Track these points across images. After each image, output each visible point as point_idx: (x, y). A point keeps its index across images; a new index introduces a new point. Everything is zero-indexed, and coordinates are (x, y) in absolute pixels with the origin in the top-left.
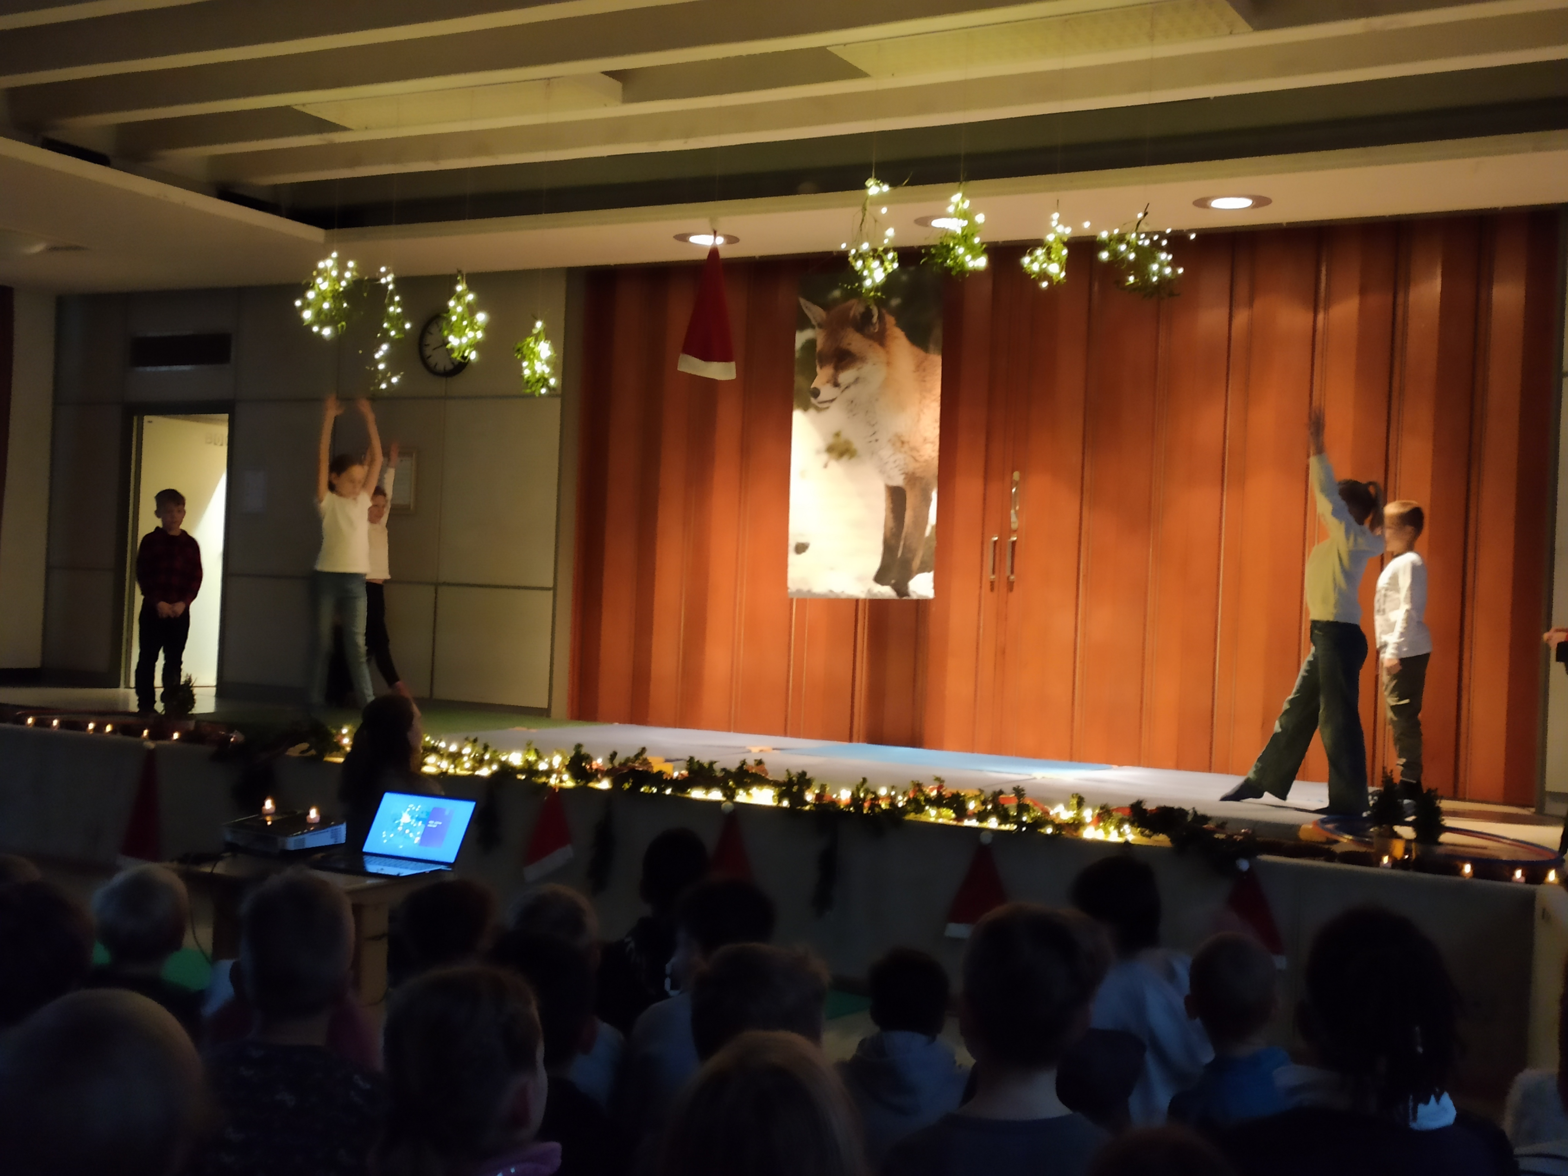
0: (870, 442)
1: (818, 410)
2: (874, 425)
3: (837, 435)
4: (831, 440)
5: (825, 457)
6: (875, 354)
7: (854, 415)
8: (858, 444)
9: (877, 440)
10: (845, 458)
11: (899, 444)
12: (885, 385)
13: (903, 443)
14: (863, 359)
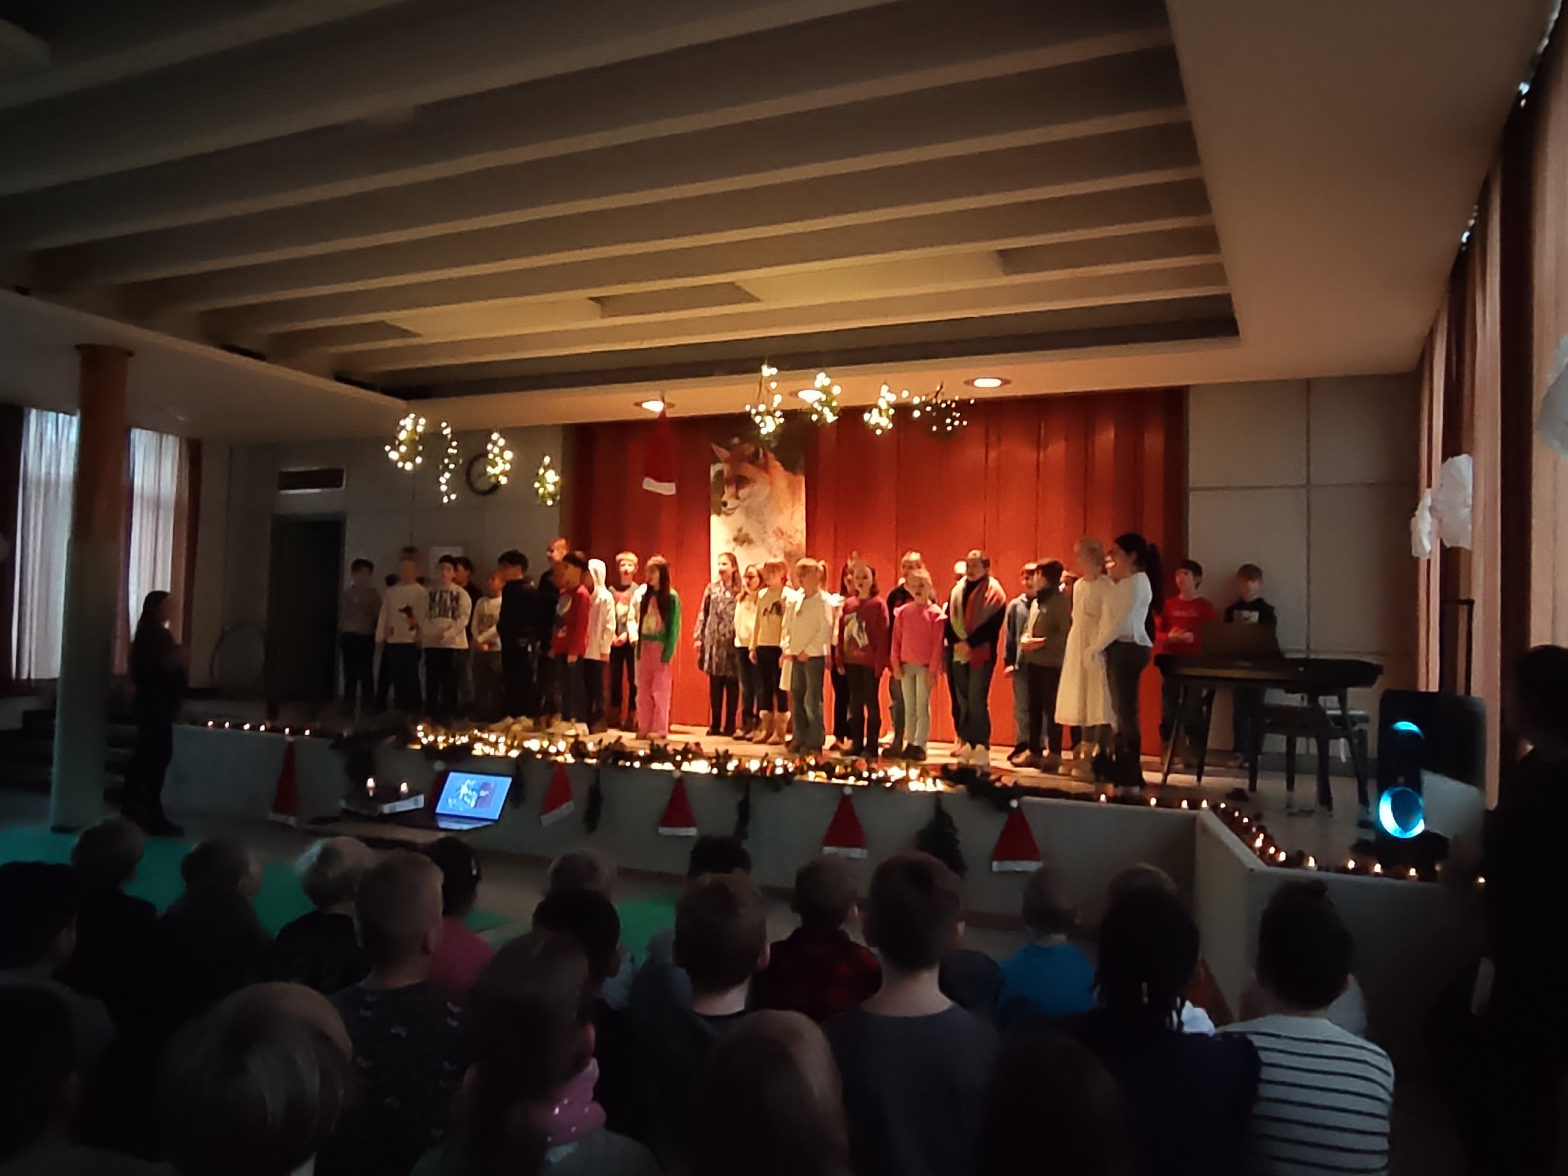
0: (761, 534)
1: (728, 515)
2: (763, 523)
3: (740, 530)
4: (736, 534)
5: (733, 544)
6: (761, 477)
7: (750, 517)
8: (753, 535)
9: (765, 532)
10: (746, 544)
11: (780, 534)
12: (770, 497)
13: (782, 534)
14: (754, 481)
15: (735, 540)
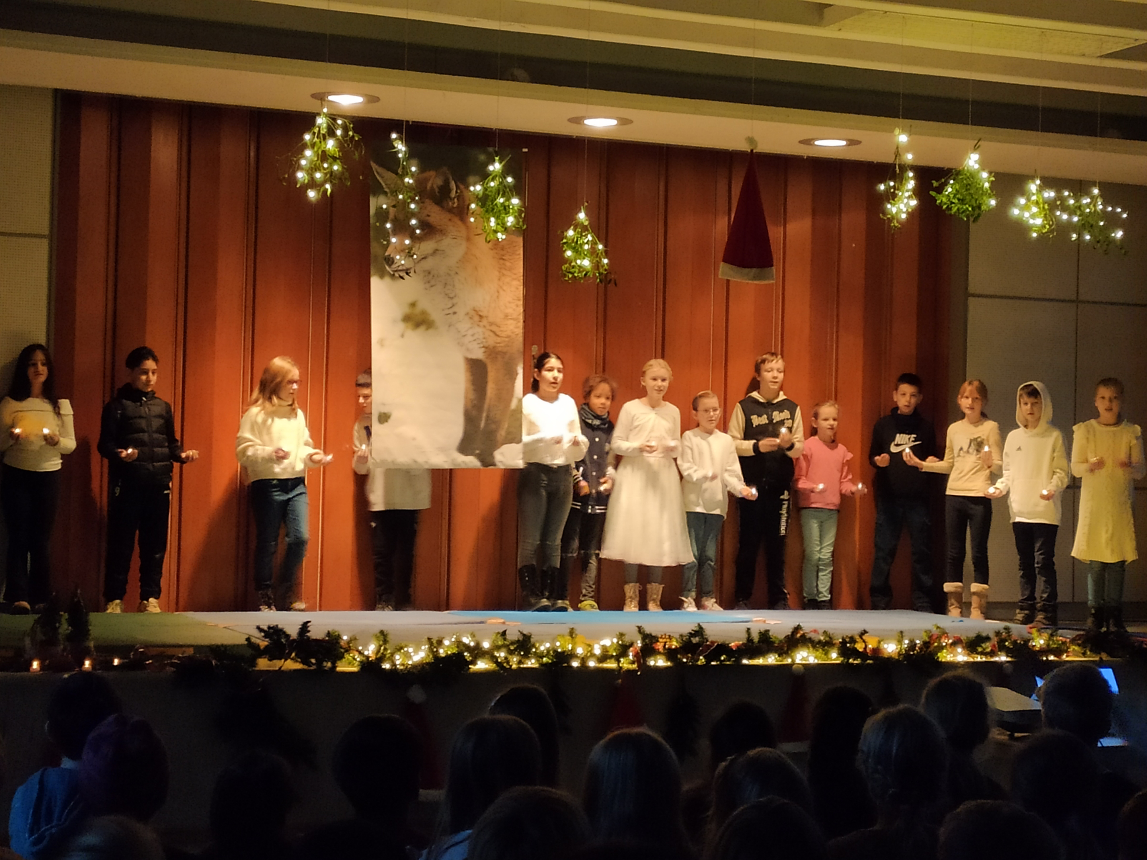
0: (449, 314)
2: (452, 298)
3: (413, 305)
4: (407, 310)
5: (401, 326)
6: (455, 228)
7: (432, 286)
8: (435, 315)
9: (455, 313)
10: (422, 329)
11: (477, 318)
12: (465, 260)
13: (481, 316)
14: (442, 232)
15: (407, 319)
